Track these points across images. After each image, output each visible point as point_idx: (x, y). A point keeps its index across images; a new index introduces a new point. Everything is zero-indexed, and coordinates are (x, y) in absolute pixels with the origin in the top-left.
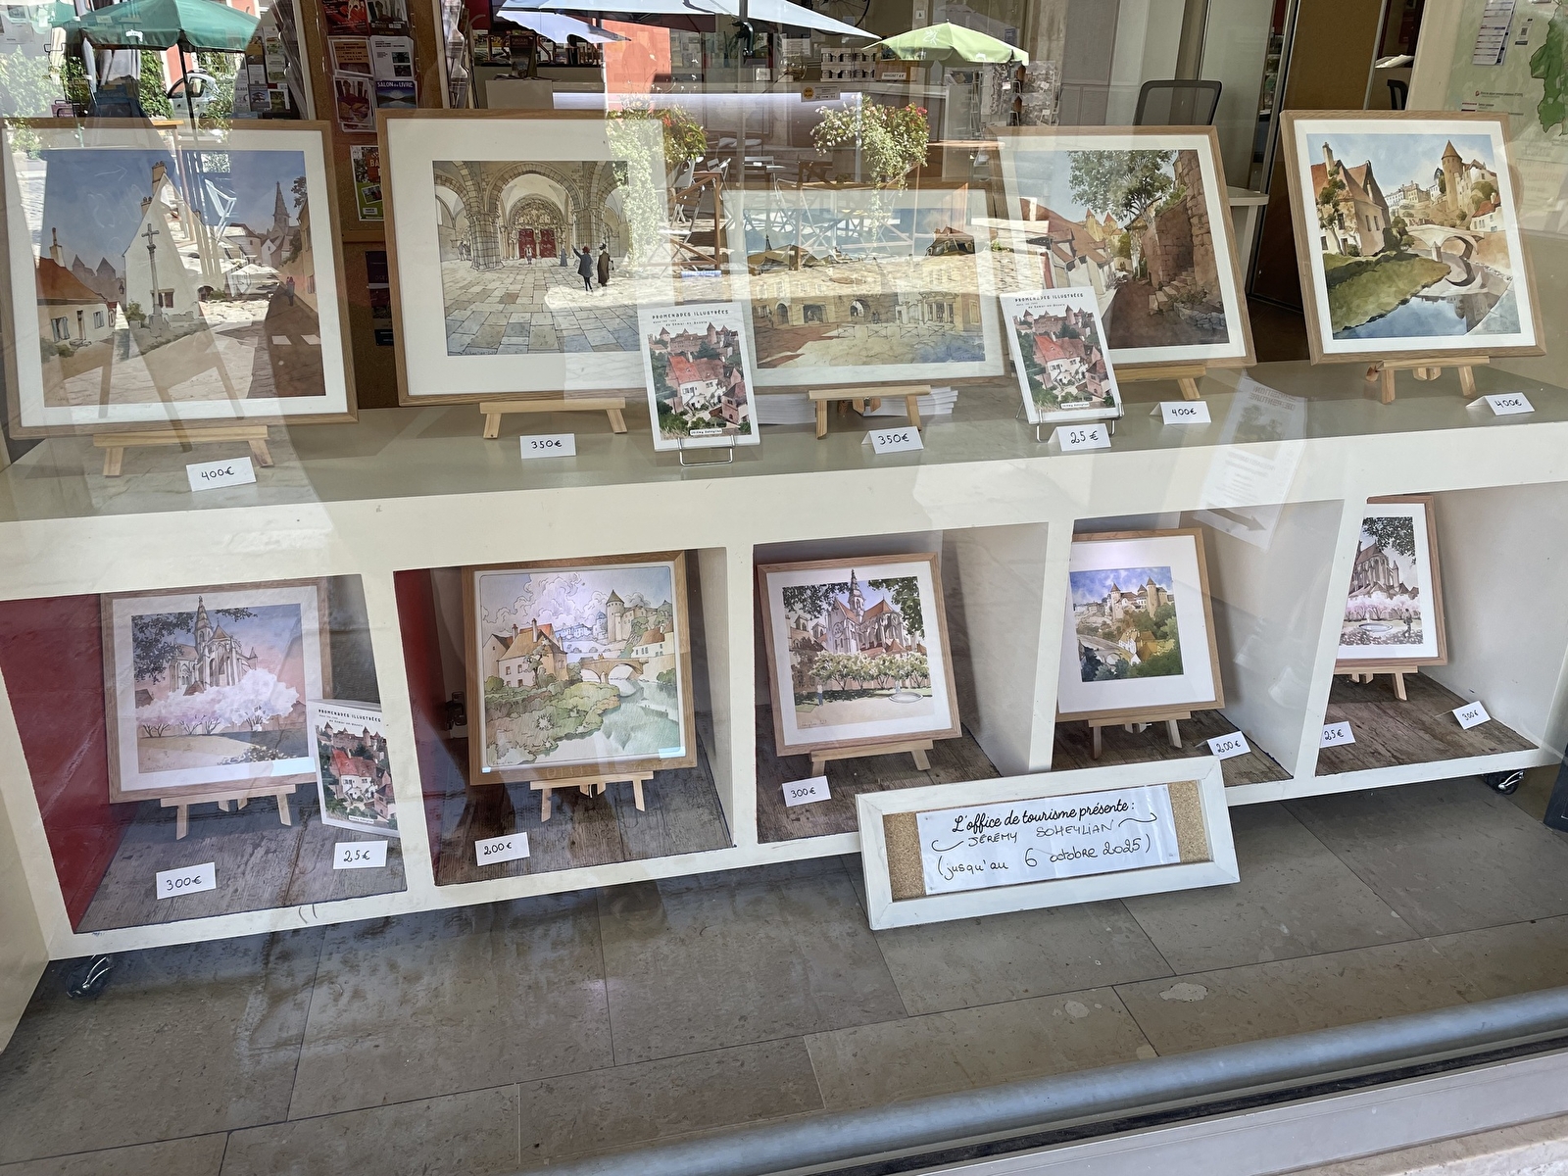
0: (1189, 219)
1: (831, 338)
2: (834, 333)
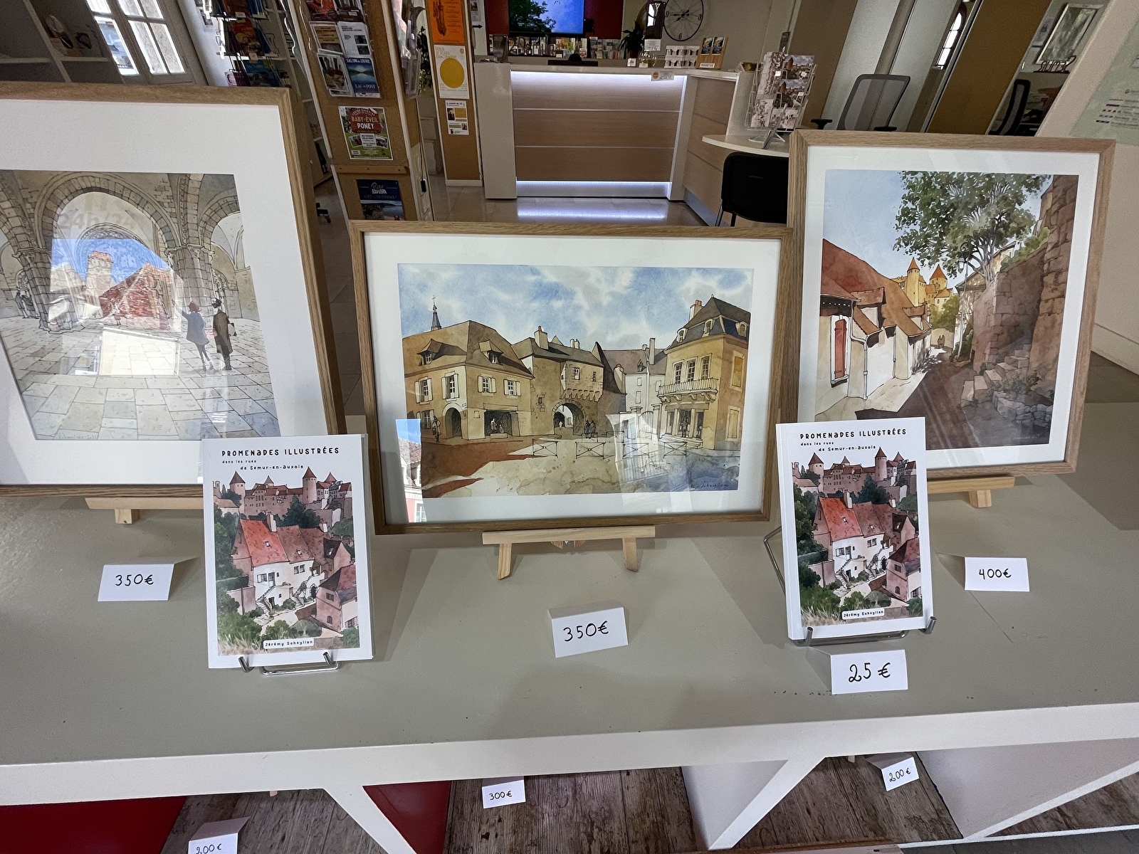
0: (1043, 276)
1: (523, 457)
2: (528, 451)
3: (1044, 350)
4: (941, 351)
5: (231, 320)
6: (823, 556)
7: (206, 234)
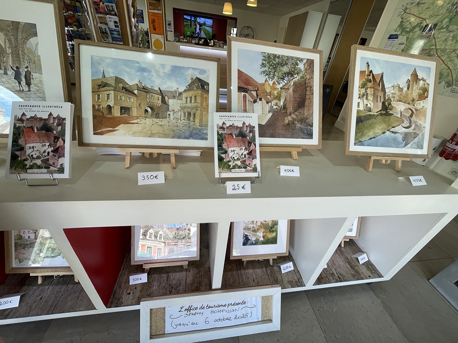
0: (306, 88)
1: (134, 123)
2: (135, 121)
3: (309, 110)
4: (277, 107)
5: (32, 74)
6: (226, 152)
7: (24, 43)
